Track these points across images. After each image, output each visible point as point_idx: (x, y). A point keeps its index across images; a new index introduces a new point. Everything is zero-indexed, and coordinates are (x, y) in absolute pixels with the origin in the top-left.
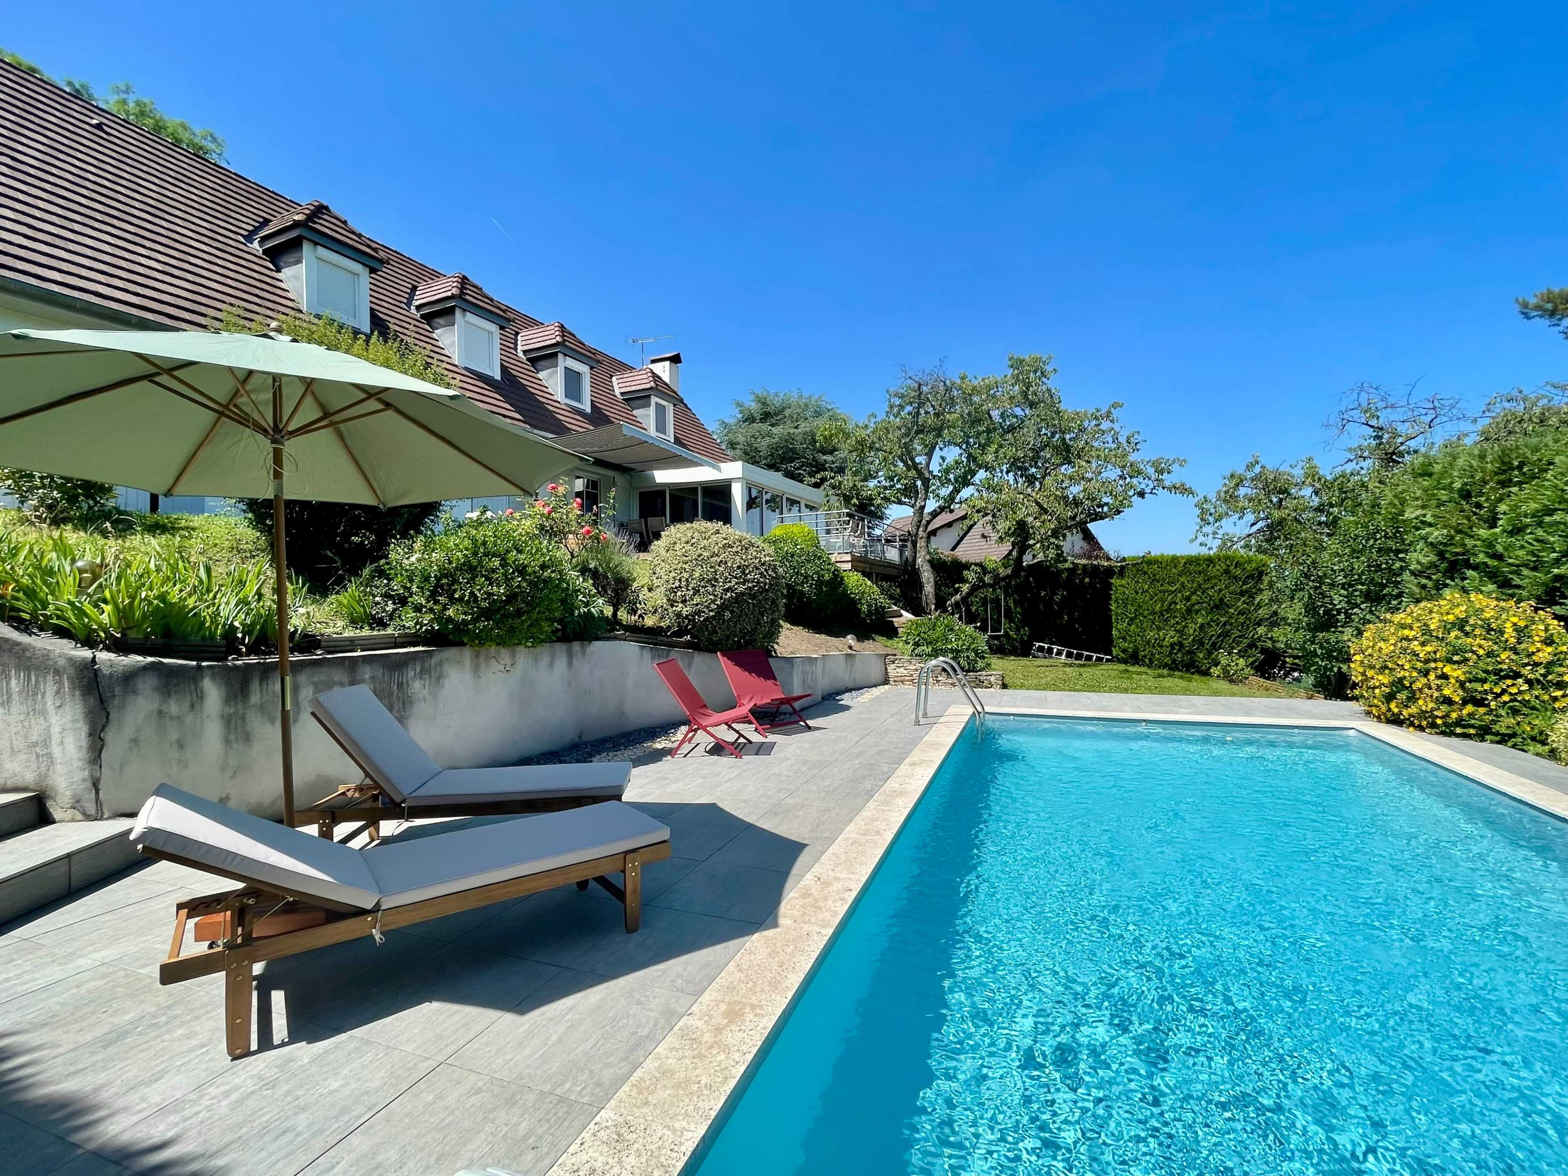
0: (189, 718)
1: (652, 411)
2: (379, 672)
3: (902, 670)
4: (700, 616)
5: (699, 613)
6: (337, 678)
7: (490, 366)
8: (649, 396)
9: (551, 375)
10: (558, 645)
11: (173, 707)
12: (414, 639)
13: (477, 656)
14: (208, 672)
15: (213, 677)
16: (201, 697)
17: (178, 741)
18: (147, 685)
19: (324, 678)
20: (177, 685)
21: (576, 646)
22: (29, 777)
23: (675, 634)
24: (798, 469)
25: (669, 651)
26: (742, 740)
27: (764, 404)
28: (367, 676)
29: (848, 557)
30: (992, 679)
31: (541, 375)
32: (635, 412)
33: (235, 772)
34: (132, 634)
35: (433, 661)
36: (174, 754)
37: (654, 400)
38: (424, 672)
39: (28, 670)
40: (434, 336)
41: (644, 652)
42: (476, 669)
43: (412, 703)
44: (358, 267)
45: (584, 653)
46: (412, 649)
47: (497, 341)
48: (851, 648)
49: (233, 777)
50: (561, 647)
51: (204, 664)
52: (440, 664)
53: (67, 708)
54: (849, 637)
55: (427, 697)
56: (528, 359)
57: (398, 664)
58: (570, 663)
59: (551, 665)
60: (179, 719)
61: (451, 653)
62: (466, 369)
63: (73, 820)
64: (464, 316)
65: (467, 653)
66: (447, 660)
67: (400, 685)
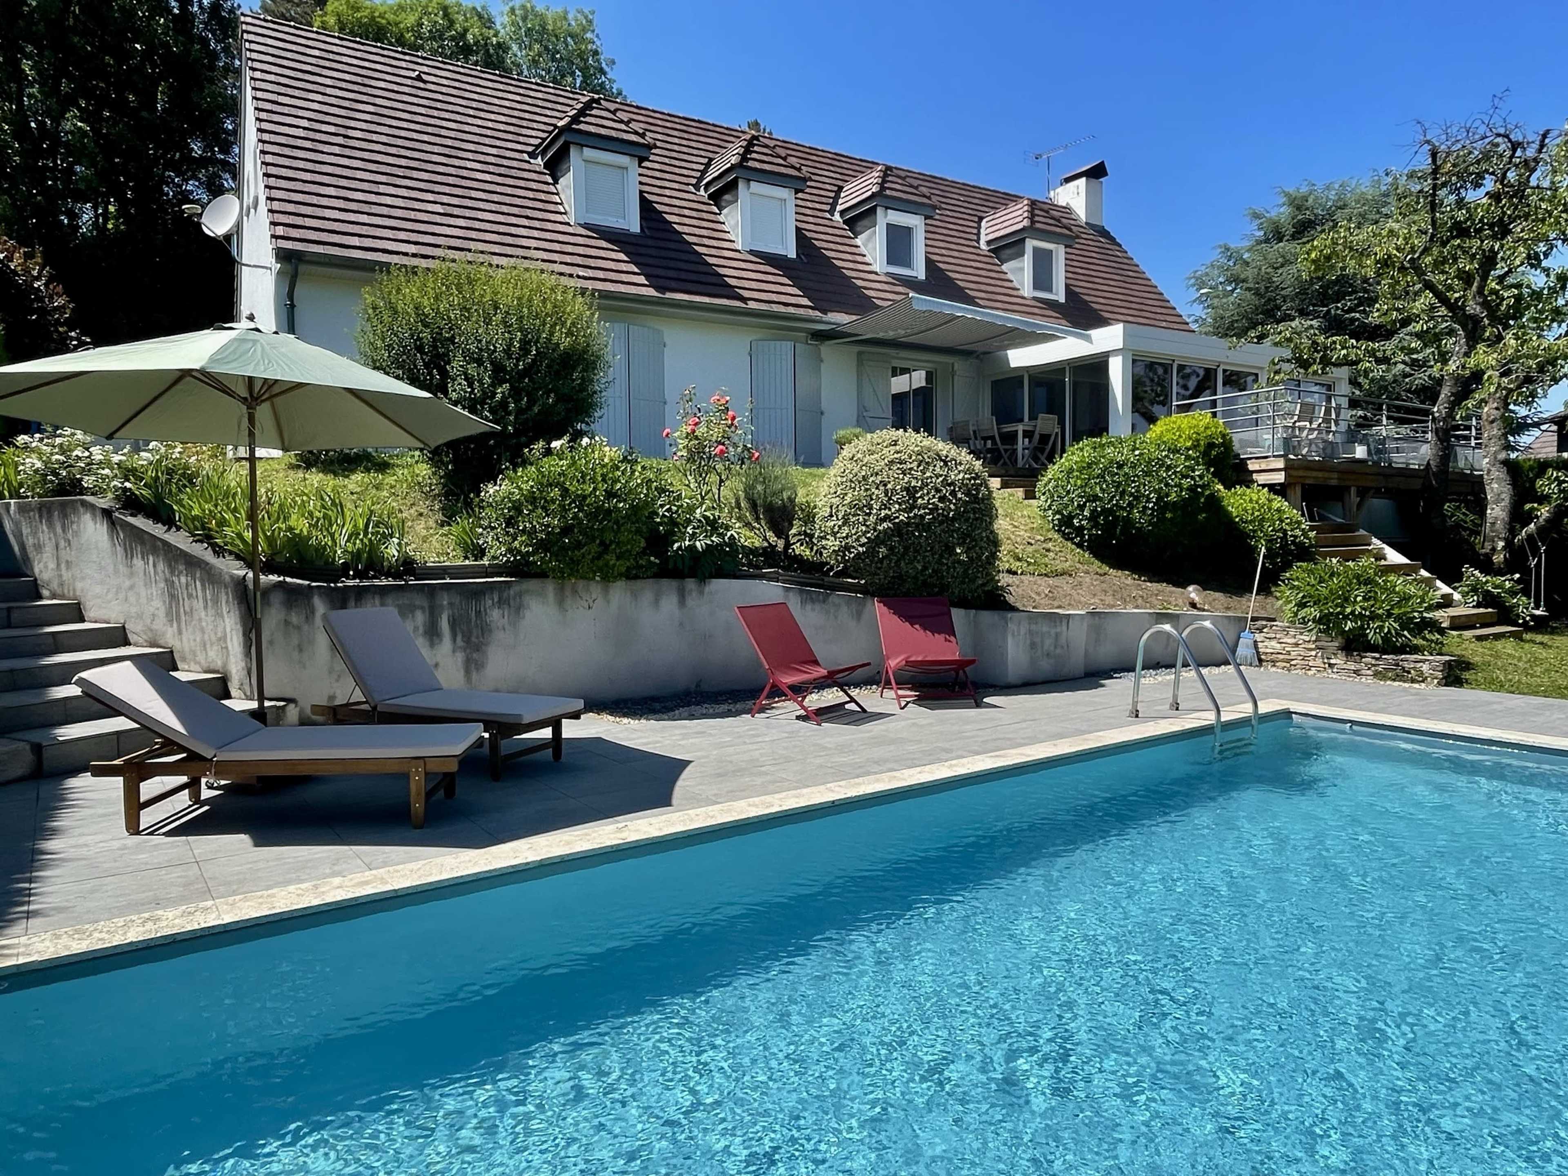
0: (306, 627)
1: (1027, 261)
2: (457, 600)
3: (1274, 643)
4: (850, 553)
5: (847, 548)
6: (417, 603)
7: (783, 241)
8: (1023, 240)
9: (869, 239)
10: (665, 582)
11: (294, 619)
12: (496, 570)
13: (562, 589)
14: (315, 590)
15: (320, 595)
16: (313, 612)
17: (299, 646)
18: (277, 598)
19: (406, 602)
20: (296, 601)
21: (691, 584)
22: (219, 664)
23: (838, 574)
24: (1351, 310)
25: (828, 595)
26: (852, 706)
27: (1299, 208)
28: (445, 603)
29: (1281, 464)
30: (1425, 667)
31: (858, 241)
32: (1005, 268)
33: (339, 676)
34: (279, 559)
35: (512, 592)
36: (295, 655)
37: (1031, 244)
38: (502, 603)
39: (213, 583)
40: (721, 218)
41: (791, 594)
42: (561, 602)
43: (490, 631)
44: (624, 160)
45: (701, 593)
46: (495, 579)
47: (791, 209)
48: (1193, 605)
49: (337, 681)
50: (669, 585)
51: (314, 584)
52: (520, 595)
53: (232, 614)
54: (1191, 588)
55: (507, 626)
56: (845, 222)
57: (478, 592)
58: (682, 602)
59: (656, 601)
60: (298, 628)
61: (533, 584)
62: (751, 252)
63: (241, 699)
64: (749, 188)
65: (550, 587)
66: (527, 591)
67: (478, 613)
